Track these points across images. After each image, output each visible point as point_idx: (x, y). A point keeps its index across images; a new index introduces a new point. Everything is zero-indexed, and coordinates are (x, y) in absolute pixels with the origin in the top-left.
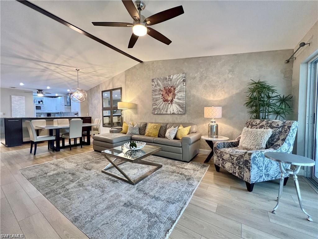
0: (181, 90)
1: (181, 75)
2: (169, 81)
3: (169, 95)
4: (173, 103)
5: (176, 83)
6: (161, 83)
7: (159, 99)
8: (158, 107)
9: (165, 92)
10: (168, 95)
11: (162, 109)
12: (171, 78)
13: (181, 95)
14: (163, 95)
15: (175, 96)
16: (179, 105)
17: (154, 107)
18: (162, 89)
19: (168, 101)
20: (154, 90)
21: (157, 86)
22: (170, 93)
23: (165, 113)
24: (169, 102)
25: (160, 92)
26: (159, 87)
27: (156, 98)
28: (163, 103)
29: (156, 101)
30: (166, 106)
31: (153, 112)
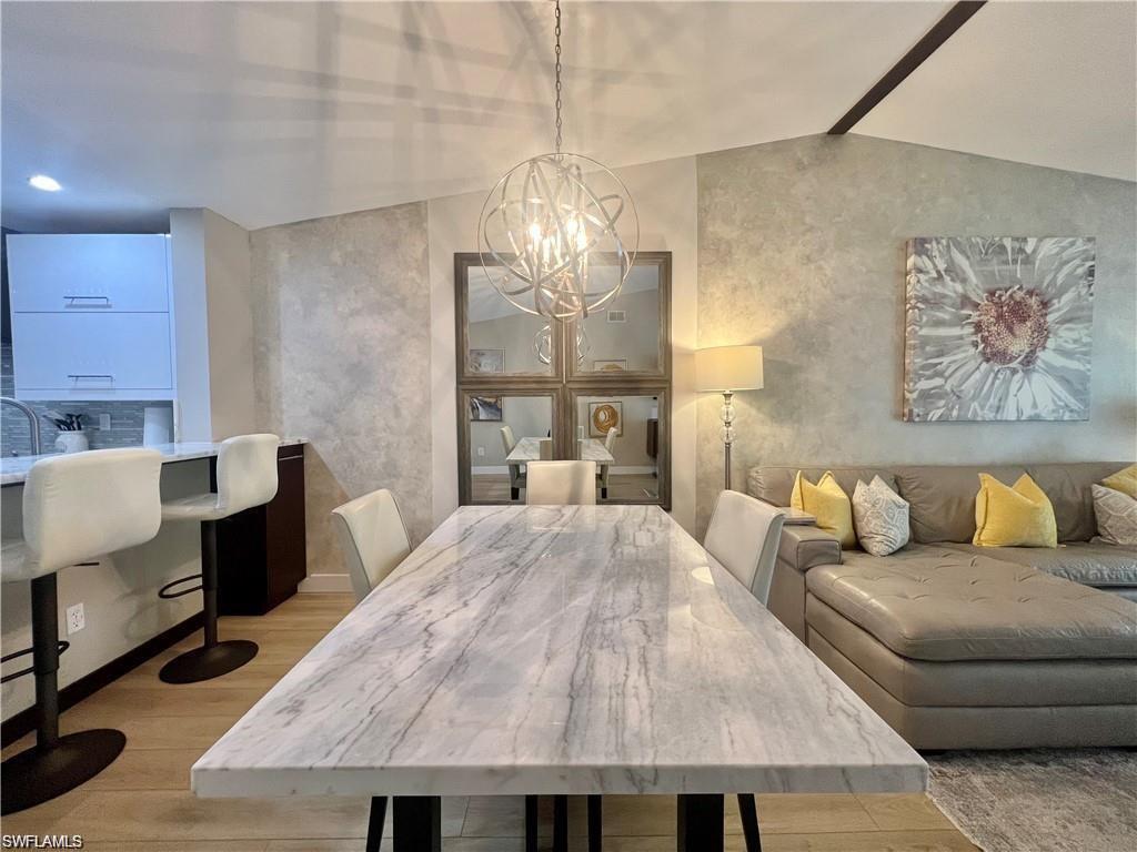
0: (1079, 314)
1: (1080, 245)
2: (1015, 261)
3: (1016, 328)
4: (1033, 370)
5: (1055, 277)
6: (971, 265)
7: (959, 347)
8: (948, 388)
9: (993, 313)
10: (1011, 330)
11: (973, 399)
12: (1029, 249)
13: (1075, 335)
14: (978, 327)
15: (1047, 337)
16: (1064, 380)
17: (925, 384)
18: (980, 296)
19: (1011, 360)
20: (929, 296)
21: (947, 279)
22: (1023, 320)
23: (991, 416)
24: (1014, 365)
25: (962, 308)
26: (959, 288)
27: (938, 337)
28: (978, 368)
29: (938, 357)
30: (997, 382)
31: (916, 411)
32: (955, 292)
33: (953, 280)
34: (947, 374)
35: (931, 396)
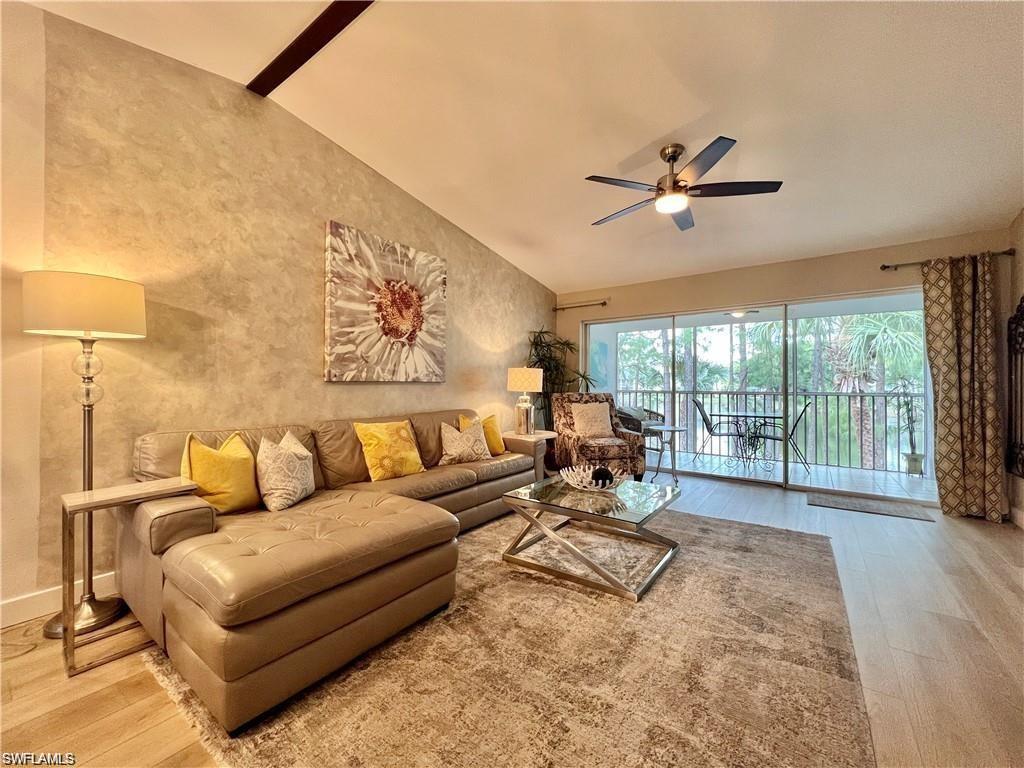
0: (439, 309)
1: (438, 263)
2: (402, 262)
3: (404, 312)
4: (415, 345)
5: (425, 281)
6: (374, 257)
7: (366, 321)
8: (358, 353)
9: (389, 298)
10: (400, 312)
11: (377, 363)
12: (411, 256)
13: (437, 323)
14: (380, 307)
15: (422, 322)
16: (433, 354)
17: (340, 349)
18: (380, 283)
19: (401, 336)
20: (343, 273)
22: (408, 308)
23: (388, 377)
24: (403, 339)
25: (368, 289)
26: (365, 271)
27: (351, 310)
28: (380, 339)
29: (351, 326)
30: (393, 352)
31: (333, 372)
32: (363, 275)
33: (361, 264)
34: (357, 342)
35: (344, 360)
